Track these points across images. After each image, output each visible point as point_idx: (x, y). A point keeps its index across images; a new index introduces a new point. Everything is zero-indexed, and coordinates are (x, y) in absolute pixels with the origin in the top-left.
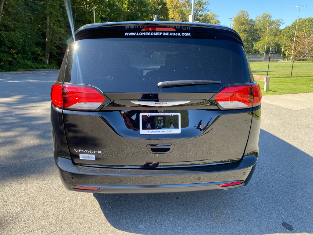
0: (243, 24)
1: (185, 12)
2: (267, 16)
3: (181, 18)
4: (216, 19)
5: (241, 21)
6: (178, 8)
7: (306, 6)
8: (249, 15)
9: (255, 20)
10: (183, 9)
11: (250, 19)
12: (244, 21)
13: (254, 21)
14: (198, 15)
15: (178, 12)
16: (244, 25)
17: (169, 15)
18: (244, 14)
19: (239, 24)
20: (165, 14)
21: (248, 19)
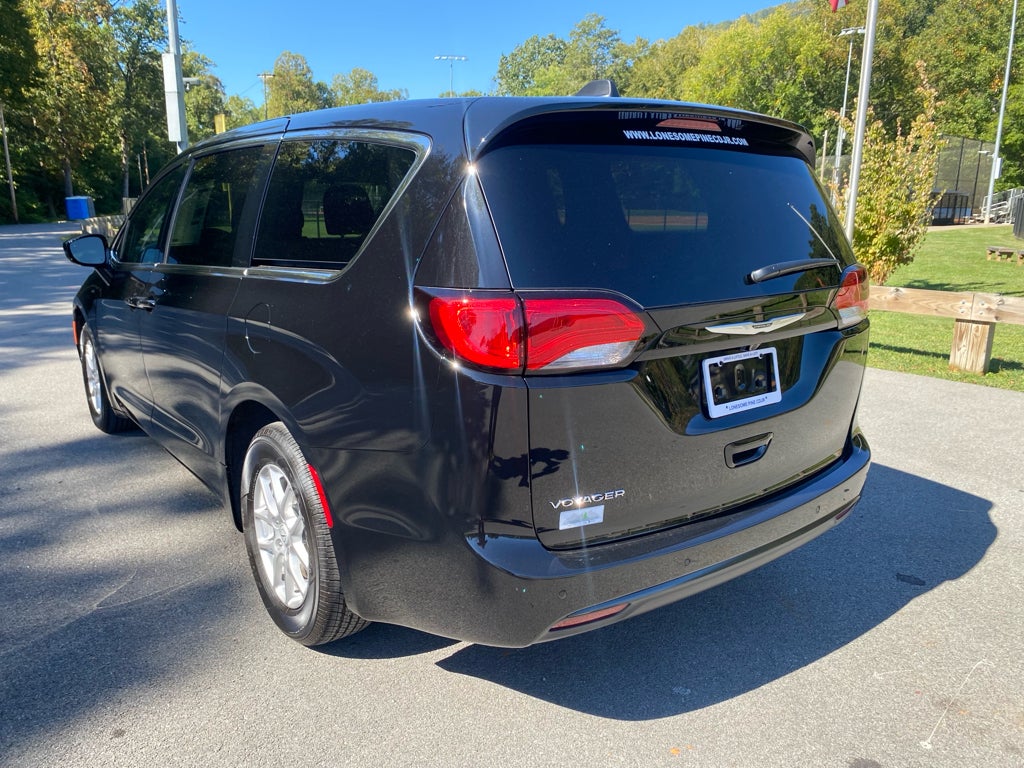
0: (297, 95)
1: (95, 38)
2: (366, 79)
3: (83, 59)
4: (208, 74)
5: (292, 85)
6: (65, 19)
7: (466, 60)
8: (312, 69)
9: (332, 87)
10: (86, 25)
11: (315, 81)
12: (300, 88)
13: (329, 89)
14: (144, 53)
15: (65, 35)
16: (303, 98)
17: (36, 42)
18: (297, 65)
19: (287, 95)
20: (18, 36)
21: (309, 80)
